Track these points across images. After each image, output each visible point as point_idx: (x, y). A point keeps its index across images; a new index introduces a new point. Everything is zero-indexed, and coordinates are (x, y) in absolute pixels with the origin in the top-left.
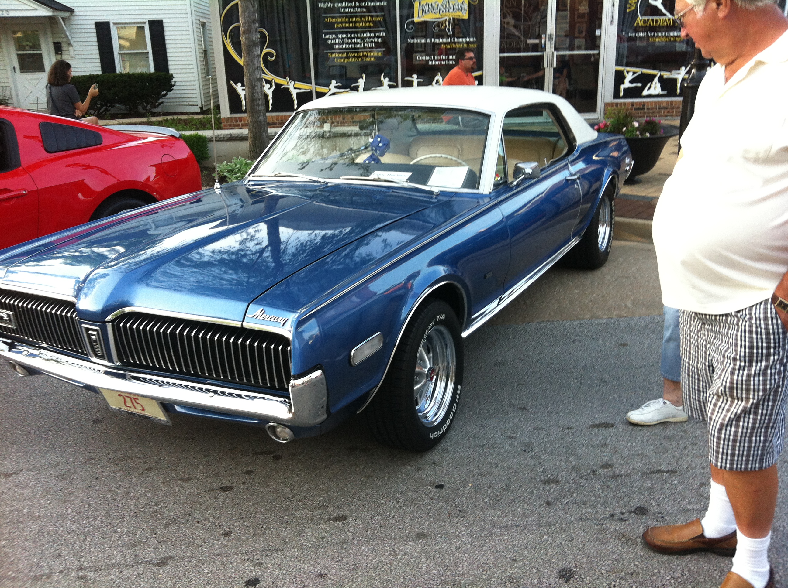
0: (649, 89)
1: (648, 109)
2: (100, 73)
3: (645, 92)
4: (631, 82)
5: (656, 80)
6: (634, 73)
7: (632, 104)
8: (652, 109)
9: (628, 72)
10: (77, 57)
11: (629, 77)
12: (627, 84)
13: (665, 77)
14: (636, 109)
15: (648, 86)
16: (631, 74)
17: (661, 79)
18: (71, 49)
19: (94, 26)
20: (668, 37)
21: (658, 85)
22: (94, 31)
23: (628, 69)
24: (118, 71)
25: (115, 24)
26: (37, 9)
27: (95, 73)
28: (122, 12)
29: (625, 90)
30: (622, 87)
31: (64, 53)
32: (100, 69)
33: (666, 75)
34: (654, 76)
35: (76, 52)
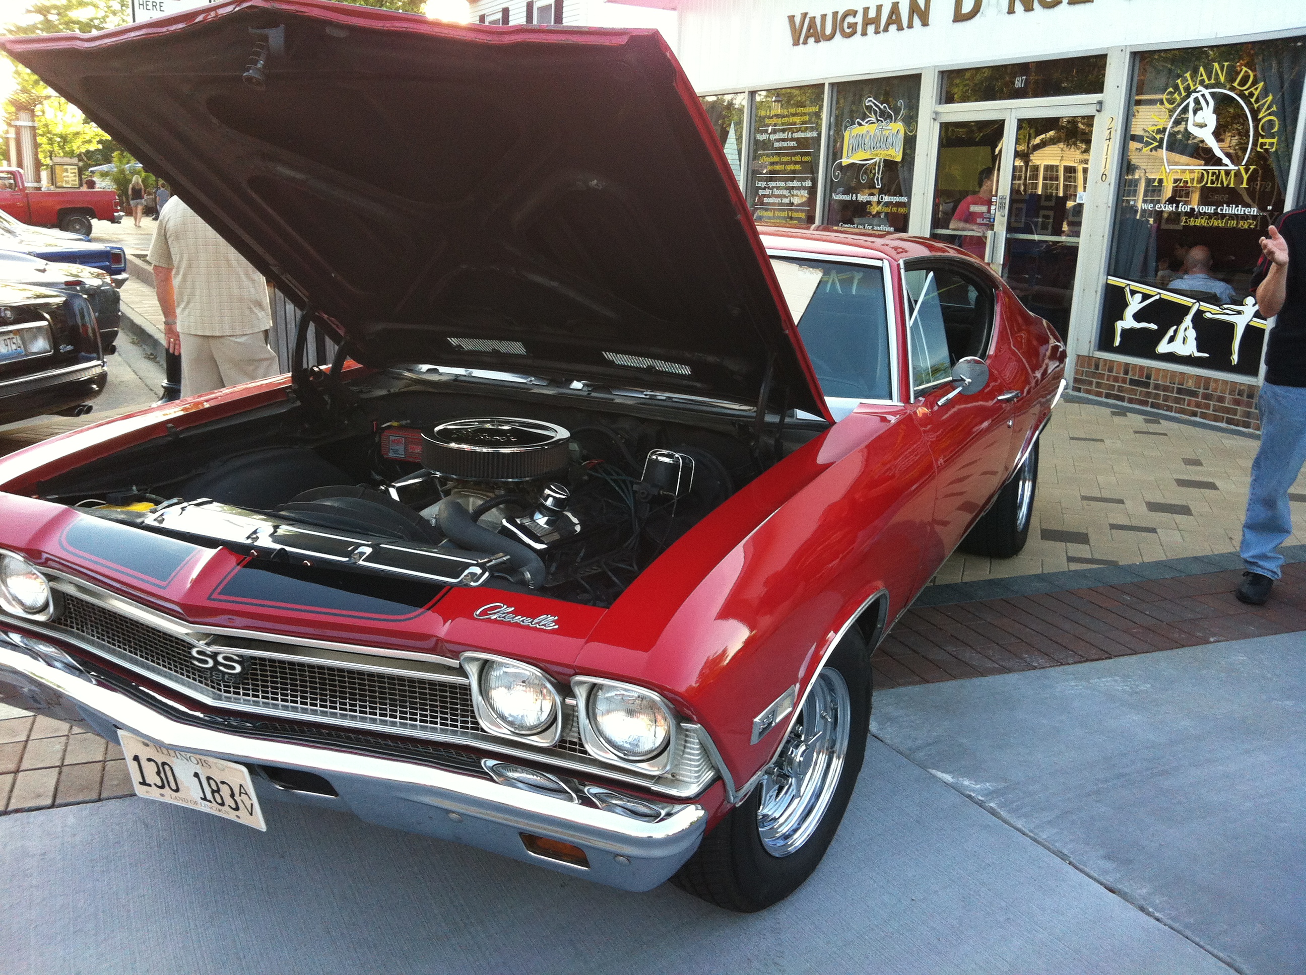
0: (1172, 339)
1: (1157, 387)
3: (1163, 347)
4: (1138, 317)
5: (1188, 321)
6: (1146, 297)
7: (1127, 368)
8: (1166, 388)
9: (1133, 293)
11: (1135, 304)
12: (1128, 322)
13: (1208, 315)
14: (1133, 382)
15: (1171, 332)
16: (1138, 297)
17: (1199, 321)
20: (1223, 216)
21: (1192, 334)
23: (1135, 286)
29: (1124, 332)
30: (1120, 325)
33: (1211, 311)
34: (1187, 309)
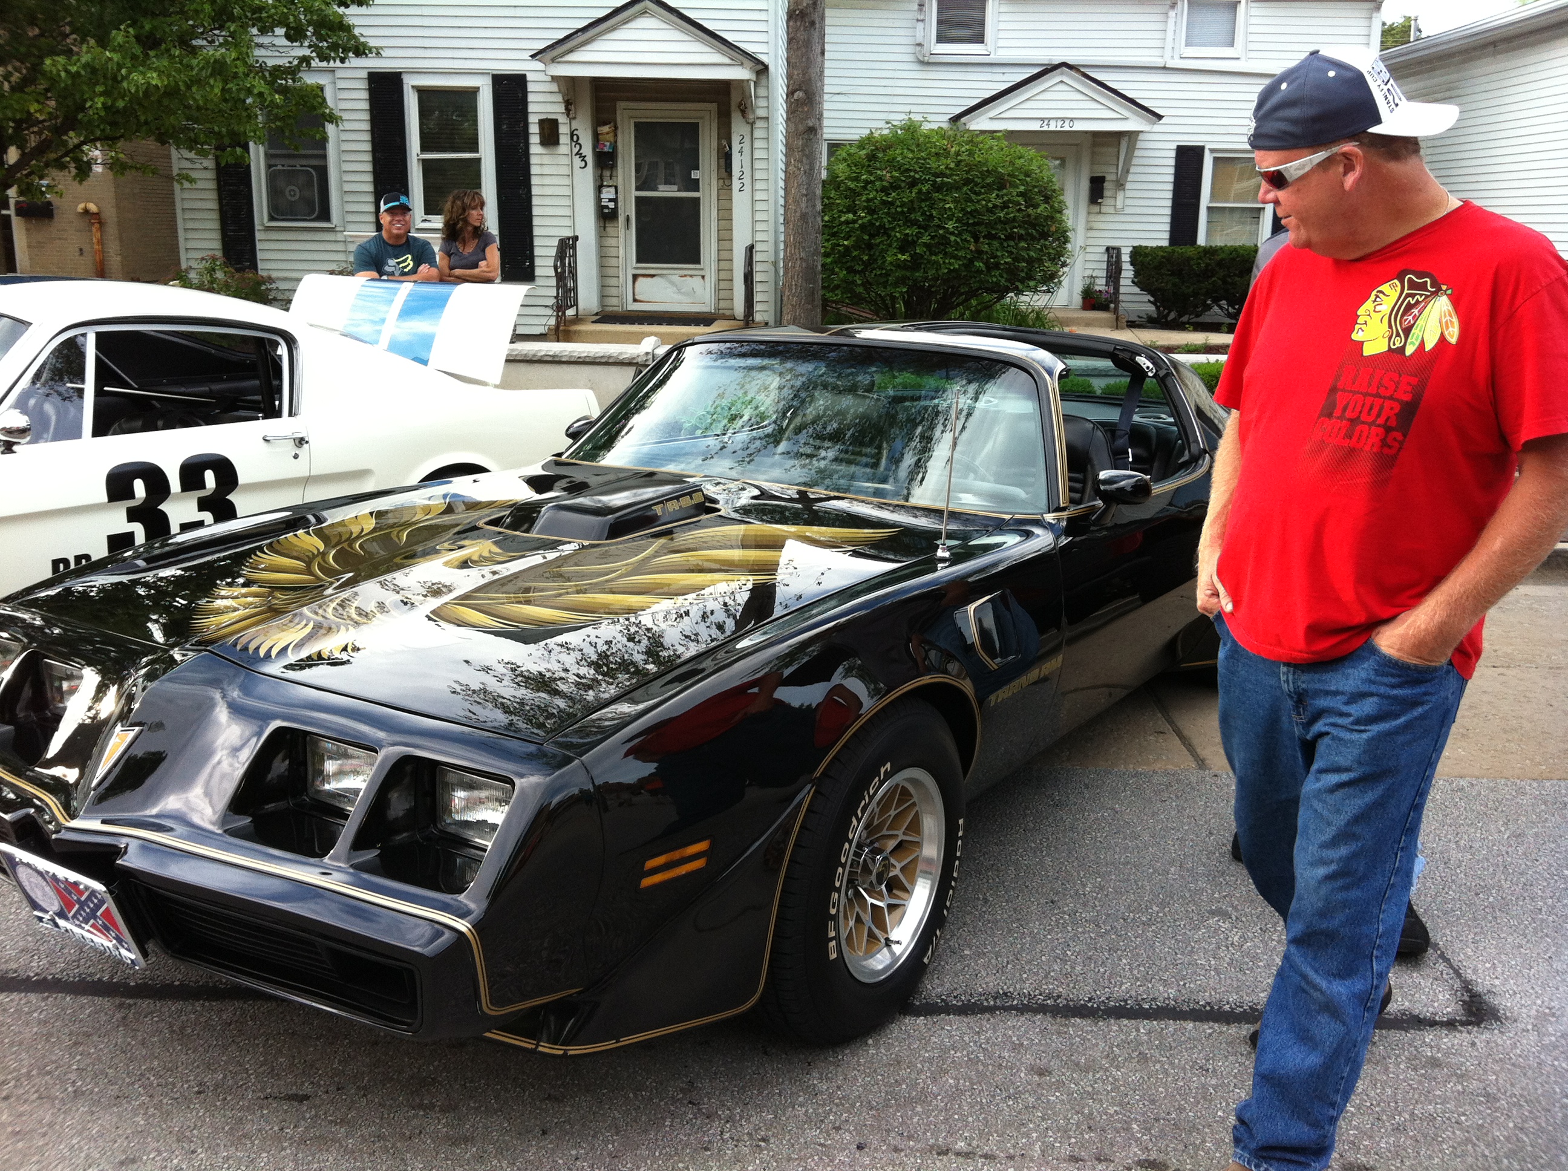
2: (1165, 243)
10: (1127, 210)
18: (1120, 195)
19: (1173, 154)
22: (1172, 162)
24: (1201, 240)
25: (1212, 151)
26: (1127, 119)
27: (1154, 244)
28: (1231, 130)
31: (1107, 201)
32: (1167, 236)
35: (1129, 202)
